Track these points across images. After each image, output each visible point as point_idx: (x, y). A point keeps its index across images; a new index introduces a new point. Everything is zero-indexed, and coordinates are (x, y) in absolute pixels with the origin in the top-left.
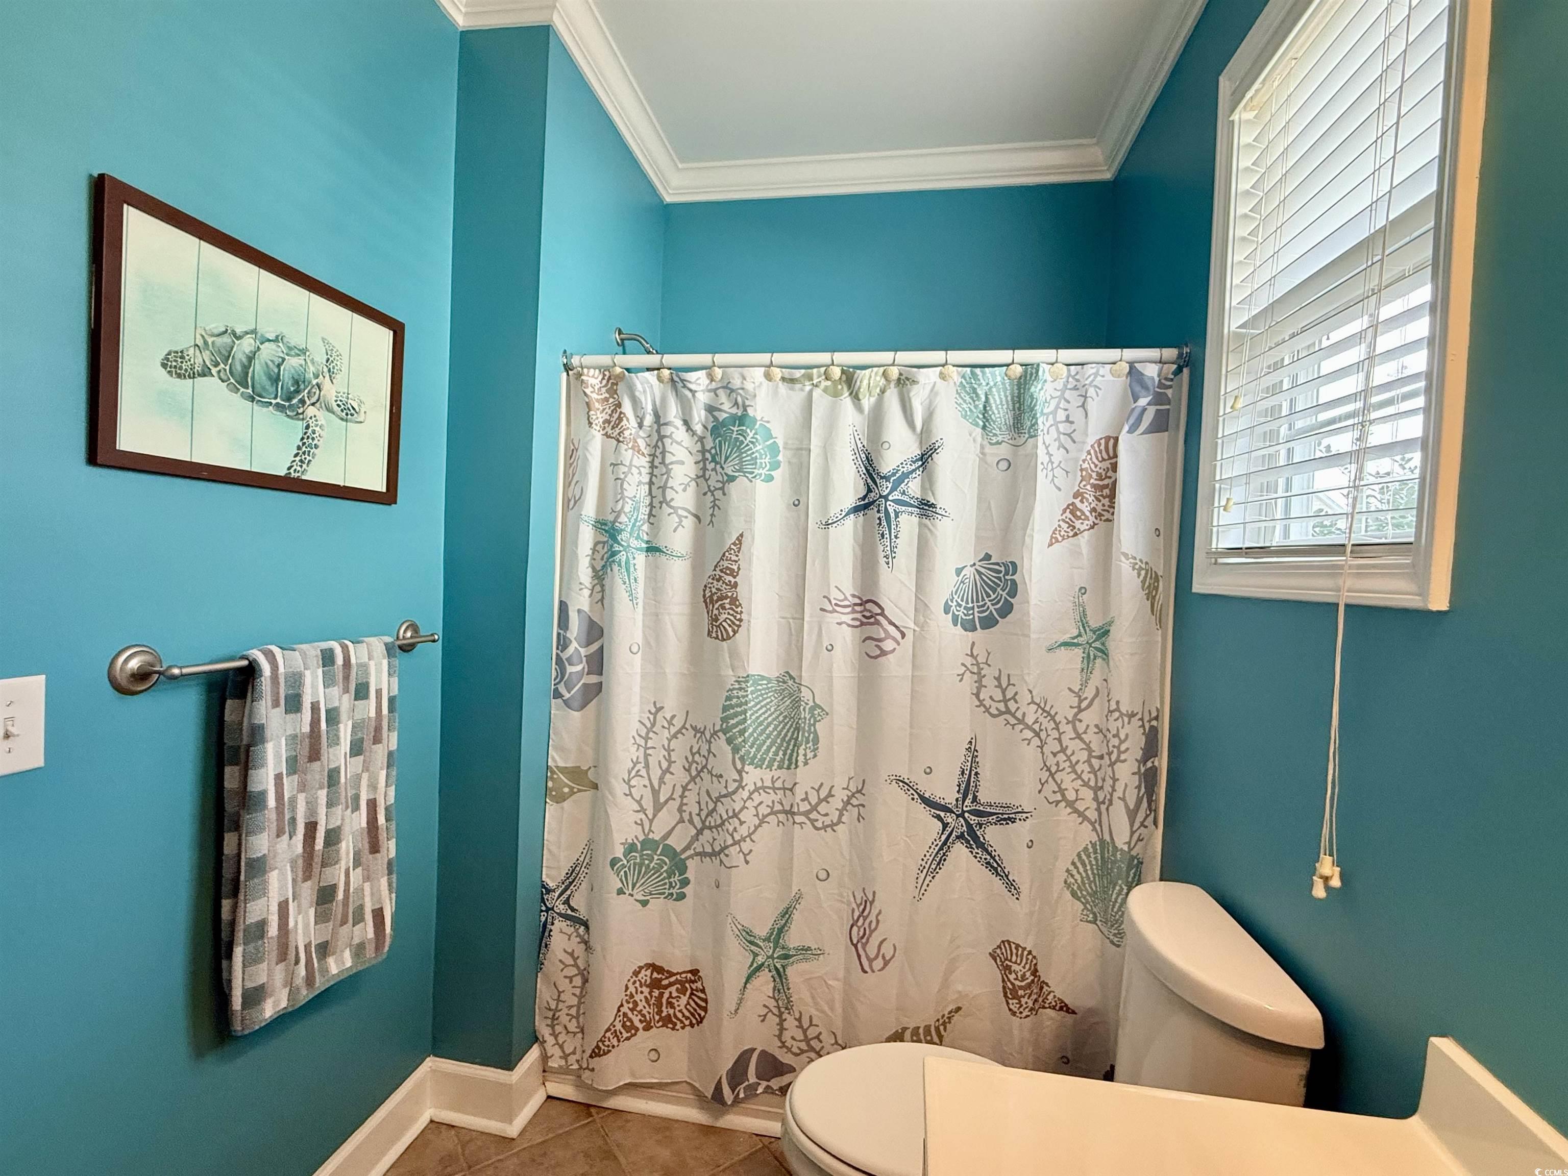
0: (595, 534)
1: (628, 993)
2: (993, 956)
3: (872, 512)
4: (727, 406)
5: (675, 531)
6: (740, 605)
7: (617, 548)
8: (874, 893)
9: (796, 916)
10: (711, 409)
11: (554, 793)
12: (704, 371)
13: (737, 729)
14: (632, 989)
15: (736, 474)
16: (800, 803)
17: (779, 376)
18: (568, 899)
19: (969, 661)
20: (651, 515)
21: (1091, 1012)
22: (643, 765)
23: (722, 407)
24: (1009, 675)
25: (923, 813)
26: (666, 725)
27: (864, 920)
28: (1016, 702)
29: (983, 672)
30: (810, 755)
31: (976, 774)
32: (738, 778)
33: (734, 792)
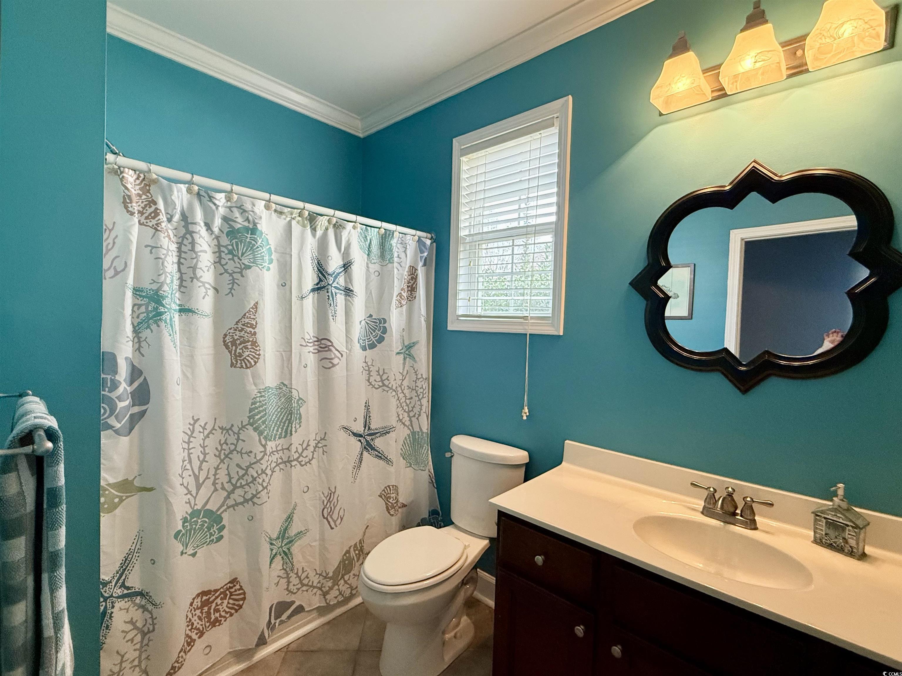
0: (133, 299)
1: (188, 620)
2: (380, 496)
3: (323, 292)
4: (240, 220)
5: (203, 298)
6: (258, 345)
7: (162, 309)
8: (335, 488)
9: (295, 518)
10: (225, 219)
11: (106, 506)
12: (224, 194)
13: (261, 421)
14: (190, 616)
15: (251, 265)
16: (294, 454)
17: (274, 209)
18: (123, 583)
19: (364, 364)
20: (181, 286)
21: (412, 502)
22: (187, 461)
23: (237, 220)
24: (384, 369)
25: (354, 440)
26: (202, 431)
27: (330, 504)
28: (389, 380)
29: (371, 369)
30: (298, 426)
31: (370, 417)
32: (263, 450)
33: (261, 459)
